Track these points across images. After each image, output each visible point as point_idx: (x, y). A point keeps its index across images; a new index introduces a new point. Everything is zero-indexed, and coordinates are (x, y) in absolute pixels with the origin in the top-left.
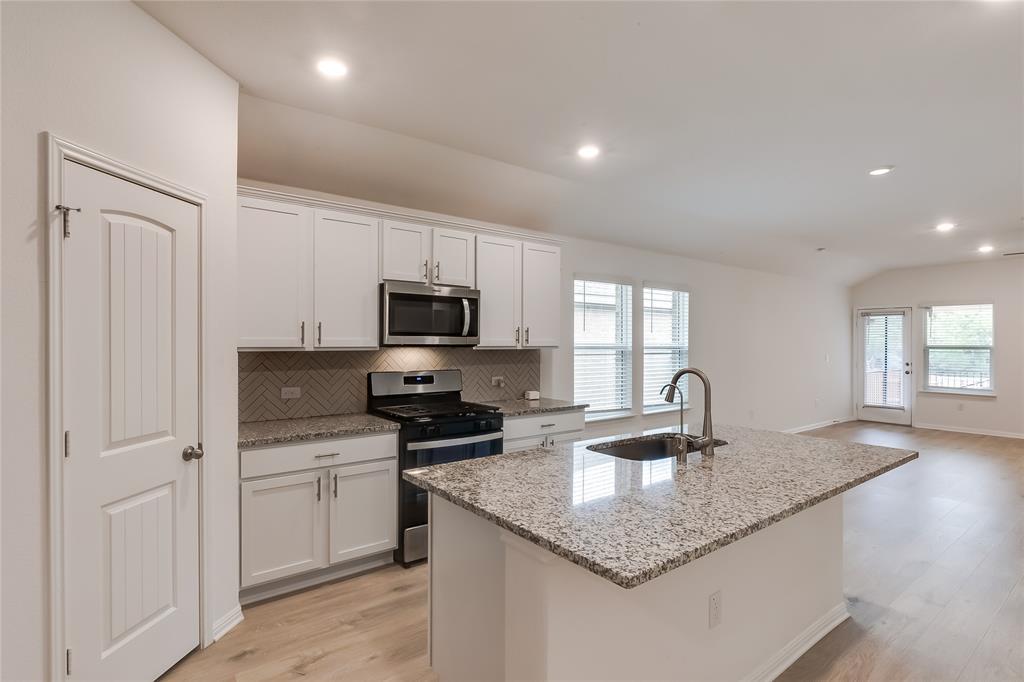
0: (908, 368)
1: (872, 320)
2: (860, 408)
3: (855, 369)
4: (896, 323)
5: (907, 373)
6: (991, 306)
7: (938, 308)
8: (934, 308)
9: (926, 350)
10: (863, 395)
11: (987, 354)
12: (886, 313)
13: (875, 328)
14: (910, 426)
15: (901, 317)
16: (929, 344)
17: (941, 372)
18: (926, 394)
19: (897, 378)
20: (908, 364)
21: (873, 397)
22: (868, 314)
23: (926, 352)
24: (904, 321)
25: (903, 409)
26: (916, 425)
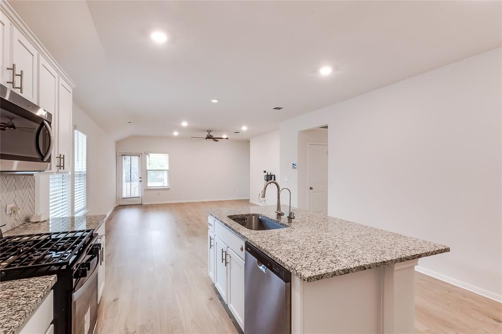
0: (140, 180)
1: (125, 158)
2: (120, 199)
3: (118, 181)
4: (135, 159)
6: (167, 155)
7: (152, 154)
8: (150, 154)
9: (147, 171)
10: (122, 194)
11: (166, 173)
12: (131, 155)
13: (126, 161)
14: (141, 204)
15: (137, 157)
16: (148, 169)
17: (153, 181)
18: (148, 190)
19: (136, 184)
20: (140, 178)
21: (126, 194)
22: (124, 155)
23: (147, 172)
24: (139, 159)
25: (139, 197)
26: (144, 203)
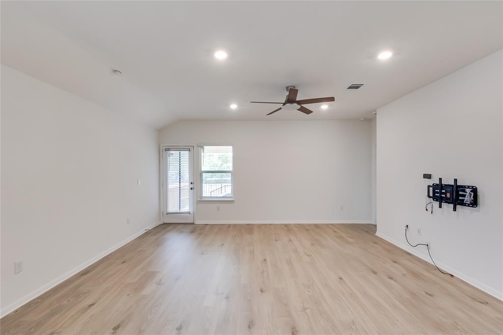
0: (192, 186)
1: (172, 154)
2: (165, 214)
3: (161, 188)
4: (185, 155)
5: (192, 189)
6: (231, 147)
7: (207, 147)
8: (205, 147)
9: (201, 173)
10: (166, 207)
11: (228, 177)
12: (179, 149)
13: (173, 157)
14: (193, 224)
15: (188, 152)
16: (203, 169)
18: (200, 201)
19: (186, 195)
20: (192, 183)
21: (172, 207)
22: (169, 150)
23: (201, 175)
24: (189, 155)
25: (189, 213)
26: (197, 222)
